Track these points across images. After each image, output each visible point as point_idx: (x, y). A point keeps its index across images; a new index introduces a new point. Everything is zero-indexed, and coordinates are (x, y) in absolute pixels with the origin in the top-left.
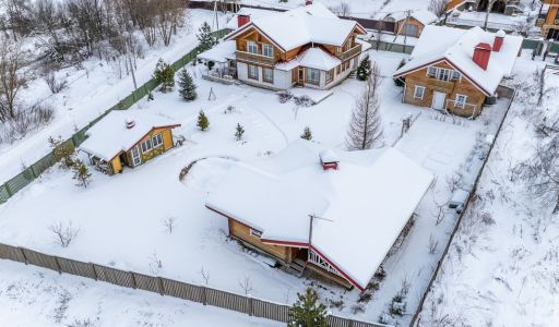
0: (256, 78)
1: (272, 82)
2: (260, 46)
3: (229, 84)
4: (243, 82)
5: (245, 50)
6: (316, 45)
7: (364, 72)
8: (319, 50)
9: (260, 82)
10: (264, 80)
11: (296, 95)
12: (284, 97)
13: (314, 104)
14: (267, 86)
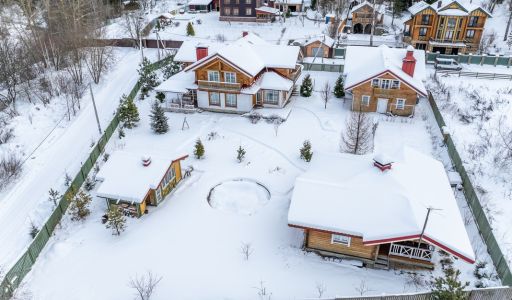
0: (219, 105)
1: (235, 106)
2: (222, 74)
3: (191, 112)
4: (204, 110)
5: (206, 79)
6: (271, 69)
7: (307, 89)
8: (273, 74)
9: (223, 107)
10: (227, 105)
11: (264, 115)
12: (254, 118)
13: (283, 121)
14: (232, 111)
